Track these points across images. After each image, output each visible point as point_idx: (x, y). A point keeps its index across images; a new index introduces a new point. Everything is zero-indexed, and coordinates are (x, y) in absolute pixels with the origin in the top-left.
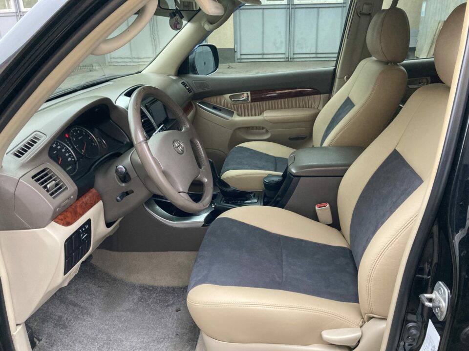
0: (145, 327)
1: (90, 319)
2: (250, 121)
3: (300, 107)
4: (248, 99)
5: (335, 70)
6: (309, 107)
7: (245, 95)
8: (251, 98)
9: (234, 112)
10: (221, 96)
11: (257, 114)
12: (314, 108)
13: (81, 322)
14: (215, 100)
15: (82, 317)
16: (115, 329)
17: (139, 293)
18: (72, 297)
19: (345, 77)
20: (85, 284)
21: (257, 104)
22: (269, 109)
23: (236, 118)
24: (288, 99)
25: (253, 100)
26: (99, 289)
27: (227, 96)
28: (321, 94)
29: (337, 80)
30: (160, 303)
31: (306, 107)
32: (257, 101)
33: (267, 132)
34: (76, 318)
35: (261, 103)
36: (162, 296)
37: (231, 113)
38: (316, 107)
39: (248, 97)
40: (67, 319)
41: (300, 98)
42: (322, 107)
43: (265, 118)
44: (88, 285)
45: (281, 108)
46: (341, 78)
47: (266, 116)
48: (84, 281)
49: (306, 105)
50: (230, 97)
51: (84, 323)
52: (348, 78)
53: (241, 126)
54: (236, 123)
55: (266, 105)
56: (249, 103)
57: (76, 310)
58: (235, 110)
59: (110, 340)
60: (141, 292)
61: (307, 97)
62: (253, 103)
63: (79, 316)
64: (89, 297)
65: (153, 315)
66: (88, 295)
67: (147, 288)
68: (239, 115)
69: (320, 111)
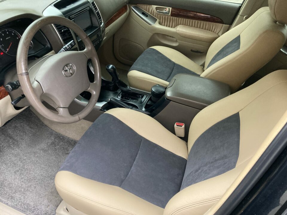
0: (48, 165)
1: (17, 149)
2: (166, 31)
3: (205, 29)
4: (169, 13)
5: (240, 7)
6: (212, 31)
7: (168, 9)
8: (171, 13)
9: (157, 20)
10: (150, 6)
11: (173, 27)
12: (215, 33)
13: (11, 150)
14: (145, 7)
15: (13, 147)
16: (29, 161)
17: (53, 139)
18: (11, 131)
19: (245, 17)
20: (22, 124)
21: (175, 18)
22: (183, 24)
23: (157, 26)
24: (198, 21)
25: (172, 15)
26: (30, 129)
27: (154, 7)
28: (223, 23)
29: (239, 16)
30: (63, 150)
31: (210, 30)
32: (175, 17)
33: (176, 41)
34: (9, 146)
35: (178, 18)
36: (66, 146)
37: (155, 20)
38: (217, 33)
39: (169, 11)
40: (3, 146)
41: (207, 22)
42: (221, 34)
43: (177, 31)
44: (24, 125)
45: (192, 26)
46: (242, 16)
47: (178, 30)
48: (21, 121)
49: (210, 28)
50: (156, 8)
51: (13, 151)
52: (247, 18)
53: (159, 32)
54: (156, 29)
55: (181, 20)
56: (169, 16)
57: (11, 141)
58: (158, 18)
59: (24, 168)
60: (55, 139)
61: (212, 23)
62: (172, 17)
63: (11, 146)
64: (22, 134)
65: (56, 158)
66: (22, 132)
67: (59, 137)
68: (160, 23)
69: (219, 36)
